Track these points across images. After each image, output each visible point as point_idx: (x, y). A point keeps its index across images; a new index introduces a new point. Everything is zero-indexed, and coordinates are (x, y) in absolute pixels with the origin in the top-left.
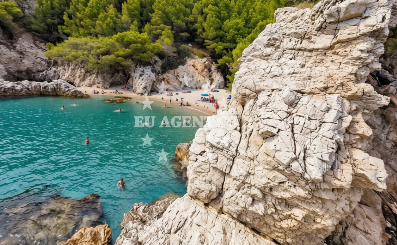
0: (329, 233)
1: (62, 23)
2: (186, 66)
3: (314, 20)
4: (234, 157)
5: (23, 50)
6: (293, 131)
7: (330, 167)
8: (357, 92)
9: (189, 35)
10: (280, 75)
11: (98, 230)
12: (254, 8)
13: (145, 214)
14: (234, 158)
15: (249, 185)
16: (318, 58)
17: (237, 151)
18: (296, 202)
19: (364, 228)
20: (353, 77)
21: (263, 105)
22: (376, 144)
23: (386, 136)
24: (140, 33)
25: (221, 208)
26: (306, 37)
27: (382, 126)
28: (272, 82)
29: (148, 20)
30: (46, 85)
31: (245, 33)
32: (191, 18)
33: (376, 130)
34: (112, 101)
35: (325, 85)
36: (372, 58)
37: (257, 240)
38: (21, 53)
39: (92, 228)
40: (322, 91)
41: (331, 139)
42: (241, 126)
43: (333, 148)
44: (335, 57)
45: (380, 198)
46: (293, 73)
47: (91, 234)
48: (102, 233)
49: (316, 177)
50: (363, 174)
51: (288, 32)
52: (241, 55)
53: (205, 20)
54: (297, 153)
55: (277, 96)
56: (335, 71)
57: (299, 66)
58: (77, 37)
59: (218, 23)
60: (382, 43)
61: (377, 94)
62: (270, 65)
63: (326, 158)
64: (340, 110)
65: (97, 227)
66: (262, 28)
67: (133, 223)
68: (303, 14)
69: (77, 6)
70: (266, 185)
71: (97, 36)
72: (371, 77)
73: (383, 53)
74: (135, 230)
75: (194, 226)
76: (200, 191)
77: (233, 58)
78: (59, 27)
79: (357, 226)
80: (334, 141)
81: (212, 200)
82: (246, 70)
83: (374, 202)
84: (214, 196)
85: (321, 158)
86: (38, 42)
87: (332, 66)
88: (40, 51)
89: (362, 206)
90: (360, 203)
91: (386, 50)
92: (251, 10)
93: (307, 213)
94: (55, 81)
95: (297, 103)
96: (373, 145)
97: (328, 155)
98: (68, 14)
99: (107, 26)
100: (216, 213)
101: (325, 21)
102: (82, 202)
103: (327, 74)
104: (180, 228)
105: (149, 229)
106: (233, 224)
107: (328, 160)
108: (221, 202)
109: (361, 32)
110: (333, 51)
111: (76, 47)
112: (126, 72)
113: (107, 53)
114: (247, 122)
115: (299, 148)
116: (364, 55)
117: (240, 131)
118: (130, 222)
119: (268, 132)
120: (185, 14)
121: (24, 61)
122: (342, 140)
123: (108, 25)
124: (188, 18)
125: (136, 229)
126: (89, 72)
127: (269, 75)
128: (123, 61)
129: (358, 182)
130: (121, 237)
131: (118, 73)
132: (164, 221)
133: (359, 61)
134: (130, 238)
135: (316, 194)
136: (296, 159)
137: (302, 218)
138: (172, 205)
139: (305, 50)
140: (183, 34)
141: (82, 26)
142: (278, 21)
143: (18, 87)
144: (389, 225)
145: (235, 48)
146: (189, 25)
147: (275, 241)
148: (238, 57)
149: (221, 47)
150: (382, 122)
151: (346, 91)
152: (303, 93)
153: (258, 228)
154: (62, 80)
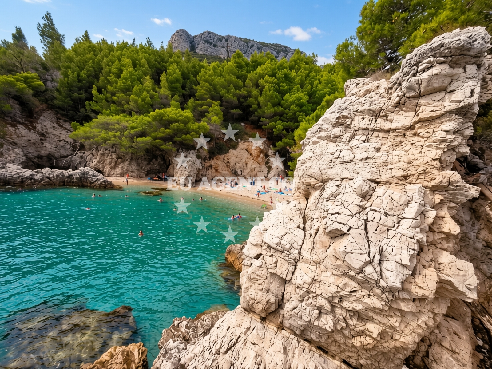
0: (409, 353)
1: (90, 98)
2: (237, 150)
3: (391, 94)
4: (296, 261)
5: (45, 130)
6: (366, 229)
7: (411, 272)
8: (441, 182)
9: (241, 112)
10: (351, 161)
11: (131, 349)
12: (319, 80)
13: (188, 330)
14: (296, 263)
15: (315, 295)
16: (395, 140)
17: (300, 253)
18: (371, 314)
19: (451, 346)
20: (437, 163)
21: (331, 198)
22: (464, 244)
23: (475, 234)
24: (183, 111)
25: (281, 323)
26: (381, 115)
27: (471, 223)
28: (341, 169)
29: (192, 95)
30: (70, 173)
31: (308, 110)
32: (244, 92)
33: (464, 228)
34: (149, 193)
35: (405, 173)
36: (459, 140)
37: (324, 361)
38: (42, 135)
39: (124, 347)
40: (401, 180)
41: (411, 238)
42: (304, 223)
43: (413, 250)
44: (416, 139)
45: (469, 310)
46: (367, 158)
47: (122, 354)
48: (136, 353)
49: (393, 284)
50: (450, 281)
51: (361, 108)
52: (305, 137)
53: (261, 95)
54: (372, 256)
55: (347, 186)
56: (416, 156)
57: (373, 149)
58: (108, 115)
59: (276, 97)
60: (470, 122)
61: (465, 184)
62: (339, 148)
63: (406, 261)
64: (423, 202)
65: (129, 346)
66: (329, 104)
67: (174, 342)
68: (378, 87)
69: (108, 78)
70: (335, 295)
71: (130, 114)
72: (458, 164)
73: (472, 134)
74: (177, 350)
75: (249, 345)
76: (256, 302)
77: (294, 140)
78: (87, 103)
79: (443, 344)
80: (415, 241)
81: (269, 313)
82: (311, 154)
83: (462, 315)
84: (273, 308)
85: (399, 261)
86: (61, 121)
87: (412, 150)
88: (64, 132)
89: (448, 319)
90: (446, 316)
91: (475, 130)
92: (316, 82)
93: (384, 328)
94: (81, 168)
95: (371, 195)
96: (461, 246)
97: (409, 258)
98: (97, 87)
99: (142, 102)
100: (275, 329)
101: (404, 95)
102: (111, 316)
103: (406, 160)
104: (231, 347)
105: (194, 349)
106: (295, 342)
107: (409, 264)
108: (281, 316)
109: (447, 109)
110: (414, 131)
111: (106, 127)
112: (165, 158)
113: (142, 134)
114: (312, 218)
115: (374, 250)
116: (450, 137)
117: (304, 229)
118: (171, 340)
119: (337, 229)
120: (237, 87)
121: (45, 144)
122: (425, 239)
123: (143, 100)
124: (240, 91)
125: (178, 348)
126: (121, 158)
127: (338, 161)
128: (162, 145)
129: (444, 290)
130: (159, 358)
131: (156, 159)
132: (212, 340)
133: (445, 144)
134: (171, 359)
135: (394, 306)
136: (370, 263)
137: (378, 335)
138: (221, 320)
139: (381, 130)
140: (234, 111)
141: (114, 102)
142: (349, 95)
143: (38, 177)
144: (480, 343)
145: (297, 127)
146: (242, 100)
147: (345, 362)
148: (301, 139)
149: (280, 127)
150: (471, 218)
151: (429, 180)
152: (378, 183)
153: (326, 346)
154: (89, 168)
